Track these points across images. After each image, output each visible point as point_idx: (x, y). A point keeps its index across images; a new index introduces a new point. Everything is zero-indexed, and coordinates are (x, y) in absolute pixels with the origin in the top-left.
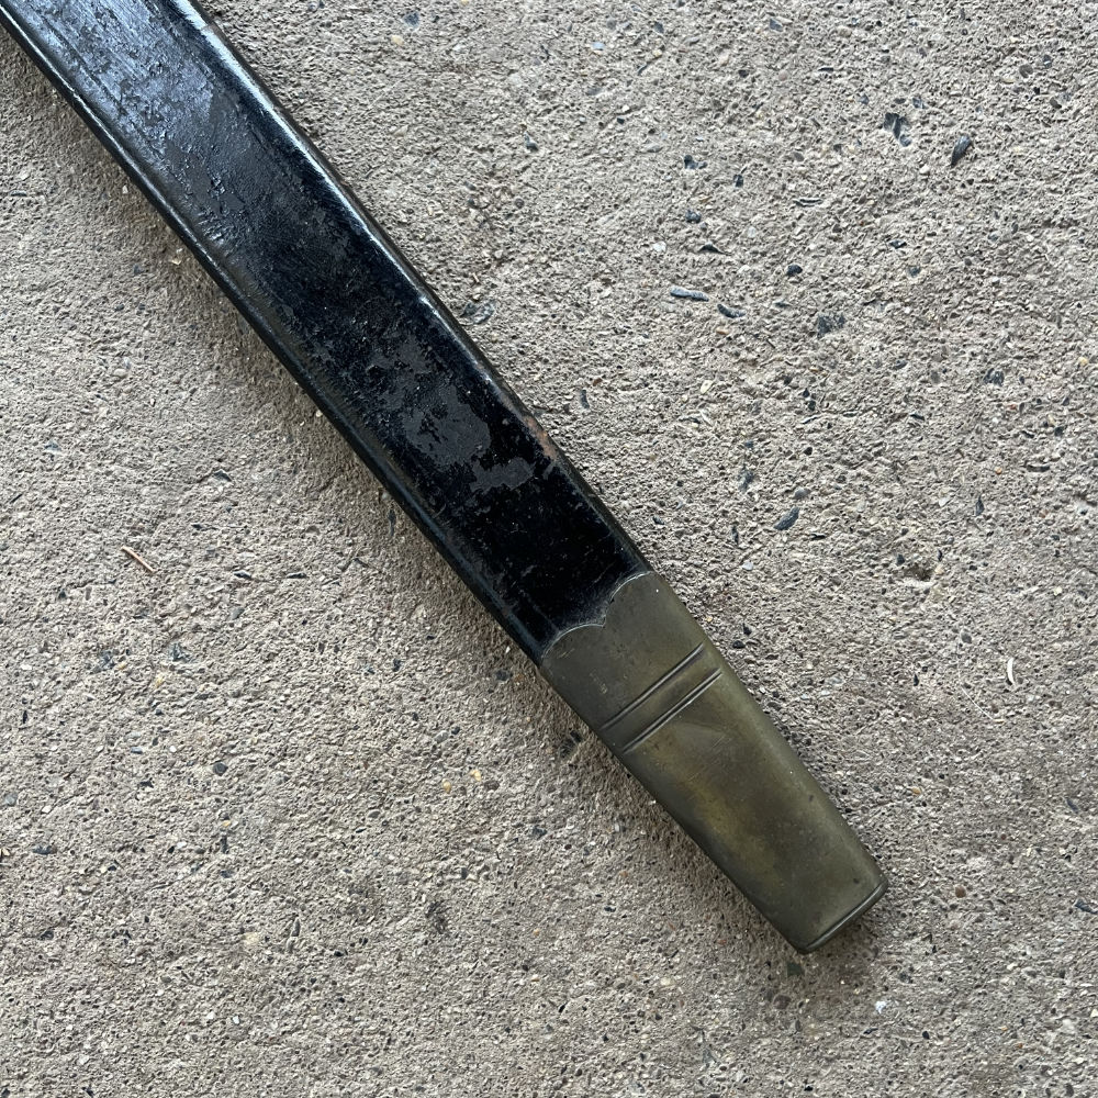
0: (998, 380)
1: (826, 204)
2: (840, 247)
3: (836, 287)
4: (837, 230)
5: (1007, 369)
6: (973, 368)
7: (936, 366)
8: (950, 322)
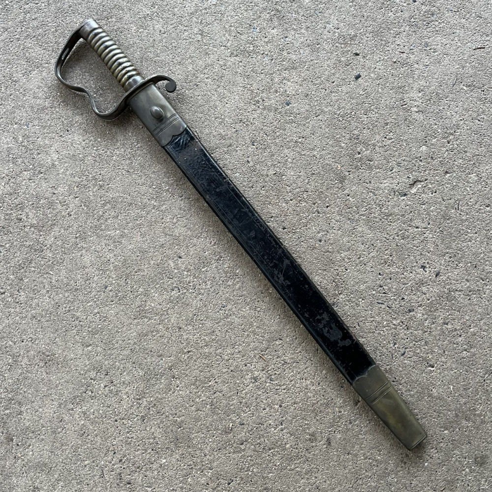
0: (447, 324)
1: (409, 284)
2: (412, 294)
3: (412, 303)
4: (412, 290)
5: (449, 322)
6: (441, 321)
7: (434, 321)
8: (437, 311)
